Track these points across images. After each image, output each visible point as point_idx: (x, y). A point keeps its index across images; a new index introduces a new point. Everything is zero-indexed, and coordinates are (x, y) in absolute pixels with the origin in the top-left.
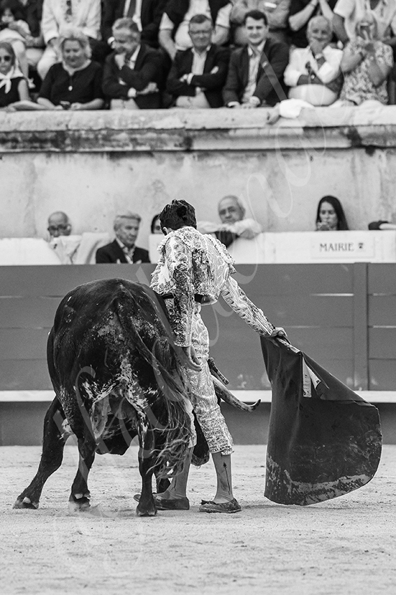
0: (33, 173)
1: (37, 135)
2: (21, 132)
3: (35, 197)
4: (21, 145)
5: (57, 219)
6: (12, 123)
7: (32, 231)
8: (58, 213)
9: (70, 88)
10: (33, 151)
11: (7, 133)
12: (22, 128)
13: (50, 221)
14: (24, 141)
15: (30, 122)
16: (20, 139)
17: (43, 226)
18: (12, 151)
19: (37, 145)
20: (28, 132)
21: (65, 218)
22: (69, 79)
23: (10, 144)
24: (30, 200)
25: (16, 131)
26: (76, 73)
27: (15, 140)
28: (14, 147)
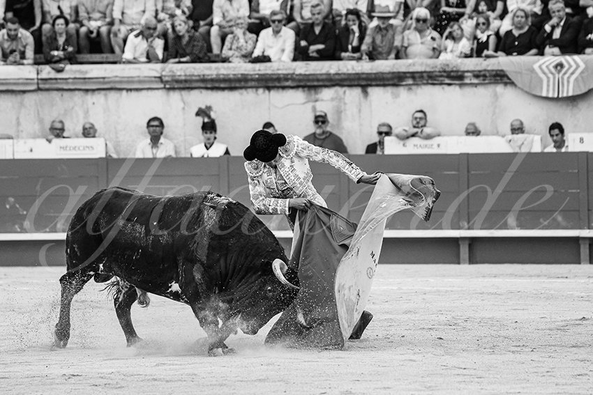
0: (496, 96)
1: (498, 72)
2: (488, 71)
3: (497, 110)
4: (489, 78)
5: (517, 125)
6: (483, 66)
7: (495, 131)
8: (517, 120)
9: (516, 43)
10: (496, 83)
11: (480, 71)
12: (489, 68)
13: (512, 125)
14: (490, 76)
15: (494, 64)
16: (488, 75)
17: (507, 129)
18: (483, 82)
19: (498, 78)
20: (493, 71)
21: (522, 123)
22: (515, 39)
23: (481, 78)
24: (494, 113)
25: (485, 70)
26: (520, 35)
27: (485, 76)
28: (484, 80)
